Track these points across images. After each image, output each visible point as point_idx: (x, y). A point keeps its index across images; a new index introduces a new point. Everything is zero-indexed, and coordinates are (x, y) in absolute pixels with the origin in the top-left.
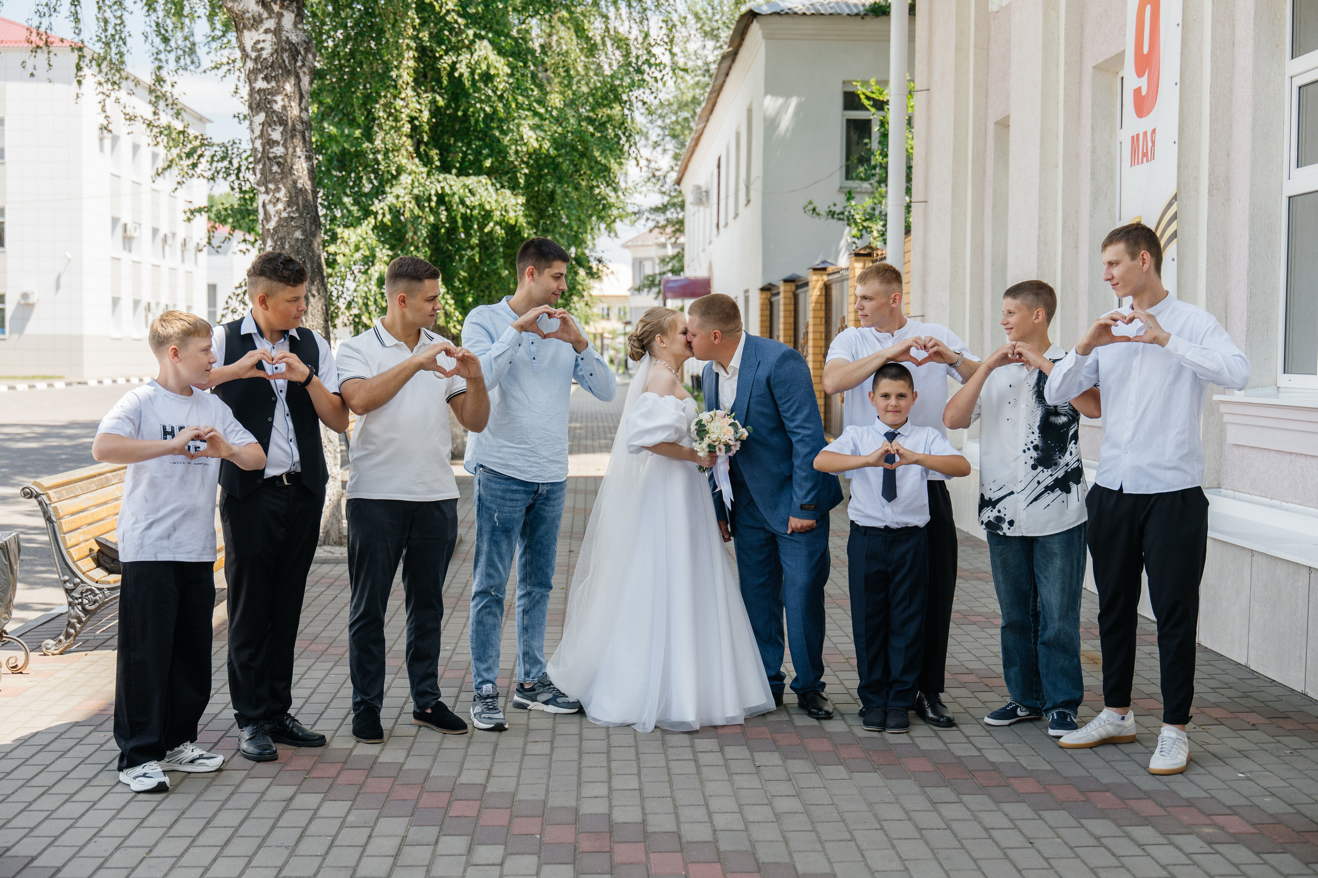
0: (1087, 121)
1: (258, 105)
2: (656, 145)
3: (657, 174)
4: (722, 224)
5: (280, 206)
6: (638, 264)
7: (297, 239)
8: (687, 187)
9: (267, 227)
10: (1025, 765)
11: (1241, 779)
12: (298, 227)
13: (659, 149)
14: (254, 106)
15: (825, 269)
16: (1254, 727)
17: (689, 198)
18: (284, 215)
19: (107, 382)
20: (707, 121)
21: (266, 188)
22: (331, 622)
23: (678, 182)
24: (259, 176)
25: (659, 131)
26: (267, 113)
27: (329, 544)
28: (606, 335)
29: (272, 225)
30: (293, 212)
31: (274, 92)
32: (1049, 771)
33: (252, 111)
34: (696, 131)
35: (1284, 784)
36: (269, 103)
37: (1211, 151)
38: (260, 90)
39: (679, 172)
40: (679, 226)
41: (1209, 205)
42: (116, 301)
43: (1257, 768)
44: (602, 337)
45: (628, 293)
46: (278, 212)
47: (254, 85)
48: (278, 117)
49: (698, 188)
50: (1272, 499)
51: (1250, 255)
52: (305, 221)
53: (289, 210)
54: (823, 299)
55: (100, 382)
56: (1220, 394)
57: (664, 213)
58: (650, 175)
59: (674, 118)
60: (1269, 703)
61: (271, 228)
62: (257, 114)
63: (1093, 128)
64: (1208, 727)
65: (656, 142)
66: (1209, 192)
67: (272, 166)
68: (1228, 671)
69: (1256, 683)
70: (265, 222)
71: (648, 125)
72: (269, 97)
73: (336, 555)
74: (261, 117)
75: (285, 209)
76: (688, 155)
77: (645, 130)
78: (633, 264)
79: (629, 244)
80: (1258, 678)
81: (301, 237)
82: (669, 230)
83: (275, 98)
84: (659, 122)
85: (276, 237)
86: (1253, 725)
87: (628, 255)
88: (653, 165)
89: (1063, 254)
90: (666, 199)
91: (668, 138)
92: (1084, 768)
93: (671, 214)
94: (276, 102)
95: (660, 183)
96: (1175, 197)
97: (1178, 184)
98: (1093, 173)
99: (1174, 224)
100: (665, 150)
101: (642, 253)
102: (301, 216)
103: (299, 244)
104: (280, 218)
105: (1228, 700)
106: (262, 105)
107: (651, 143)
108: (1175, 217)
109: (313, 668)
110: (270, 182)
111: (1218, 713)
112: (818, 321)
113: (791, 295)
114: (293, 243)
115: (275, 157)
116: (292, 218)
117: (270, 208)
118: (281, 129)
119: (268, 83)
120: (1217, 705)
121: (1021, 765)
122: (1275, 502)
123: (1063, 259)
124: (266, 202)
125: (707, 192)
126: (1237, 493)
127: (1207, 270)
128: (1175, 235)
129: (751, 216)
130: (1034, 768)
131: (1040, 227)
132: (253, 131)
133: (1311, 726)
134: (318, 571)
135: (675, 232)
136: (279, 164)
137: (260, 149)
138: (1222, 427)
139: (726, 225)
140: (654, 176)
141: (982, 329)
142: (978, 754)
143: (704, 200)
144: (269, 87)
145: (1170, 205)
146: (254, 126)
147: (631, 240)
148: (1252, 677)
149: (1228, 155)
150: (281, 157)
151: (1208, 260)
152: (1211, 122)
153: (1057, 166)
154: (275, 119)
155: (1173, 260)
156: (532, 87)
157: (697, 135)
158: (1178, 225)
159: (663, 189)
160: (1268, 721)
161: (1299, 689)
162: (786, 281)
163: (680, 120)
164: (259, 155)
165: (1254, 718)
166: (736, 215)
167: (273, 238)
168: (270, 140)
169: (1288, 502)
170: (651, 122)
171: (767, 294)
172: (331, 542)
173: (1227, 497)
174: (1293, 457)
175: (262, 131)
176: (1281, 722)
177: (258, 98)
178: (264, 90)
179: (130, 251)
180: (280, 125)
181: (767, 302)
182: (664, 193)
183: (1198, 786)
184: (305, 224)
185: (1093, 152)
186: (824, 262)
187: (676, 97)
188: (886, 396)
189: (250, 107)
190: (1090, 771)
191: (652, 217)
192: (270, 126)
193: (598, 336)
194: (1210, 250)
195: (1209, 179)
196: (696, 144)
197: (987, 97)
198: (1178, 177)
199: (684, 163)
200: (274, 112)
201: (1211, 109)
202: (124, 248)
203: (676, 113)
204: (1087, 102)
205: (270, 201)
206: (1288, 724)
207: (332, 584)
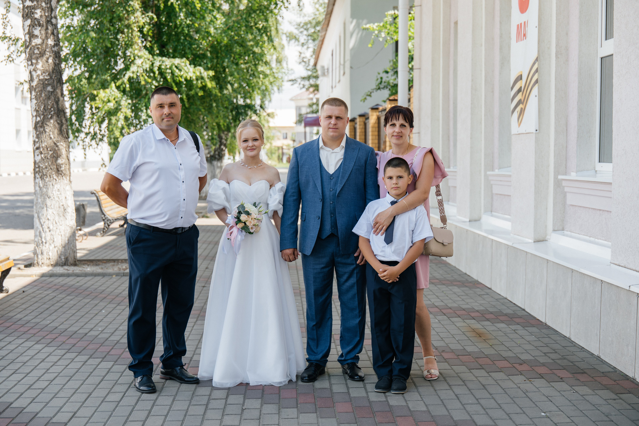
0: (497, 19)
1: (27, 15)
2: (303, 45)
3: (305, 60)
4: (334, 86)
5: (39, 72)
6: (298, 108)
7: (49, 91)
8: (318, 67)
9: (32, 85)
10: (411, 407)
11: (543, 417)
12: (49, 85)
13: (305, 47)
14: (25, 16)
15: (377, 109)
16: (562, 379)
17: (319, 73)
18: (41, 77)
19: (13, 174)
20: (326, 30)
21: (32, 62)
22: (42, 313)
23: (315, 65)
24: (28, 55)
25: (305, 37)
26: (31, 20)
27: (68, 265)
28: (284, 147)
29: (34, 84)
30: (47, 76)
31: (34, 8)
32: (424, 411)
33: (24, 18)
34: (321, 36)
35: (568, 420)
36: (33, 14)
37: (557, 32)
38: (28, 7)
39: (315, 58)
40: (316, 88)
41: (556, 64)
42: (18, 132)
43: (555, 408)
44: (282, 149)
45: (294, 125)
46: (38, 76)
47: (25, 4)
48: (38, 22)
49: (323, 67)
50: (590, 237)
51: (579, 93)
52: (54, 81)
53: (44, 74)
54: (376, 125)
55: (9, 175)
56: (563, 175)
57: (309, 80)
58: (301, 60)
59: (313, 30)
60: (576, 363)
61: (34, 85)
62: (26, 20)
63: (500, 23)
64: (533, 380)
65: (303, 43)
66: (556, 56)
67: (35, 50)
68: (558, 342)
69: (572, 349)
70: (31, 82)
71: (300, 34)
72: (33, 10)
73: (69, 272)
74: (29, 22)
75: (42, 74)
76: (319, 49)
77: (297, 37)
78: (296, 109)
79: (294, 99)
80: (575, 346)
81: (51, 90)
82: (311, 89)
83: (36, 11)
84: (305, 32)
85: (37, 90)
86: (561, 378)
87: (293, 104)
88: (303, 55)
89: (485, 96)
90: (310, 73)
91: (310, 41)
92: (447, 409)
93: (312, 81)
94: (36, 13)
95: (307, 65)
96: (537, 59)
97: (538, 51)
98: (501, 48)
99: (537, 74)
100: (308, 48)
101: (300, 103)
102: (51, 78)
103: (50, 94)
104: (39, 80)
105: (552, 361)
106: (29, 15)
107: (300, 43)
108: (537, 71)
109: (12, 343)
110: (34, 59)
111: (542, 370)
112: (374, 137)
113: (362, 123)
114: (46, 93)
115: (36, 45)
116: (46, 79)
117: (34, 73)
118: (40, 28)
119: (32, 2)
120: (544, 365)
121: (409, 407)
122: (592, 239)
123: (485, 98)
124: (32, 70)
125: (328, 69)
126: (572, 234)
127: (555, 102)
128: (537, 81)
129: (346, 80)
130: (415, 410)
131: (472, 80)
132: (24, 30)
133: (596, 378)
134: (55, 281)
135: (314, 91)
136: (38, 48)
137: (28, 40)
138: (565, 194)
139: (335, 87)
140: (303, 61)
141: (449, 140)
142: (385, 400)
143: (326, 74)
144: (33, 4)
145: (534, 64)
146: (25, 27)
147: (295, 97)
148: (572, 345)
149: (567, 34)
150: (39, 44)
151: (556, 96)
152: (556, 14)
153: (481, 45)
154: (36, 23)
155: (536, 96)
156: (213, 9)
157: (322, 39)
158: (538, 75)
159: (308, 68)
160: (571, 376)
161: (596, 353)
162: (360, 116)
163: (316, 31)
164: (28, 44)
165: (563, 374)
166: (339, 81)
167: (35, 90)
168: (33, 35)
169: (598, 239)
170: (301, 32)
171: (353, 123)
172: (69, 264)
173: (567, 236)
174: (601, 212)
175: (29, 30)
176: (579, 376)
177: (27, 11)
178: (30, 7)
179: (25, 104)
180: (39, 26)
181: (352, 127)
182: (309, 70)
183: (514, 422)
184: (53, 83)
185: (501, 37)
186: (377, 105)
187: (314, 19)
188: (391, 178)
189: (23, 16)
190: (450, 411)
191: (302, 83)
192: (33, 27)
193: (280, 148)
194: (557, 90)
195: (556, 48)
196: (322, 44)
197: (450, 8)
198: (539, 47)
199: (317, 54)
200: (36, 19)
201: (557, 7)
202: (22, 103)
203: (314, 27)
204: (497, 7)
205: (34, 70)
206: (583, 378)
207: (57, 289)
